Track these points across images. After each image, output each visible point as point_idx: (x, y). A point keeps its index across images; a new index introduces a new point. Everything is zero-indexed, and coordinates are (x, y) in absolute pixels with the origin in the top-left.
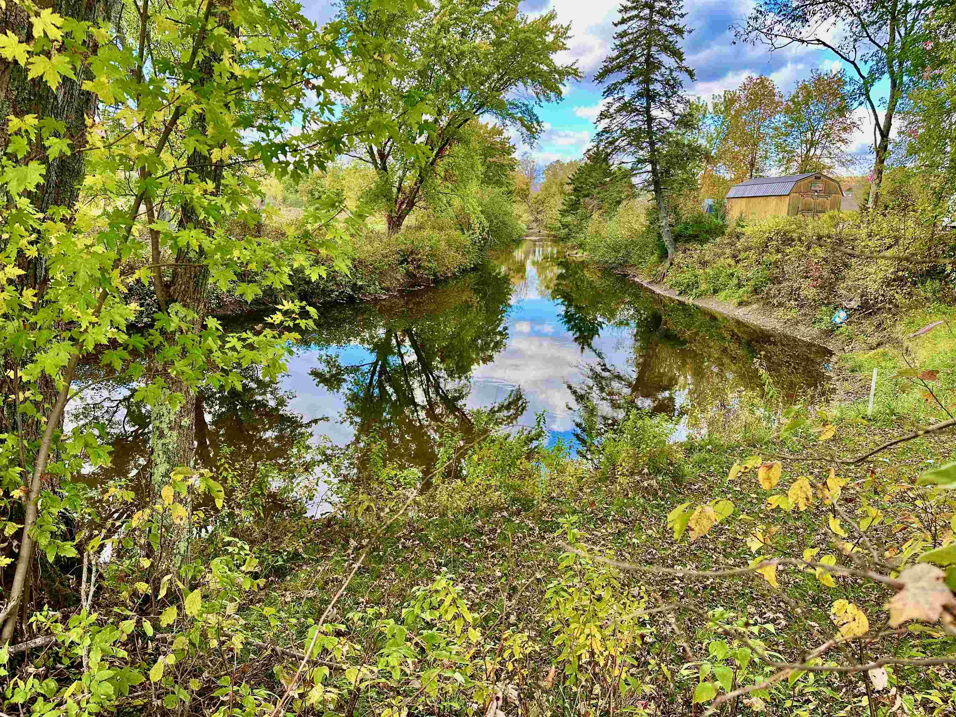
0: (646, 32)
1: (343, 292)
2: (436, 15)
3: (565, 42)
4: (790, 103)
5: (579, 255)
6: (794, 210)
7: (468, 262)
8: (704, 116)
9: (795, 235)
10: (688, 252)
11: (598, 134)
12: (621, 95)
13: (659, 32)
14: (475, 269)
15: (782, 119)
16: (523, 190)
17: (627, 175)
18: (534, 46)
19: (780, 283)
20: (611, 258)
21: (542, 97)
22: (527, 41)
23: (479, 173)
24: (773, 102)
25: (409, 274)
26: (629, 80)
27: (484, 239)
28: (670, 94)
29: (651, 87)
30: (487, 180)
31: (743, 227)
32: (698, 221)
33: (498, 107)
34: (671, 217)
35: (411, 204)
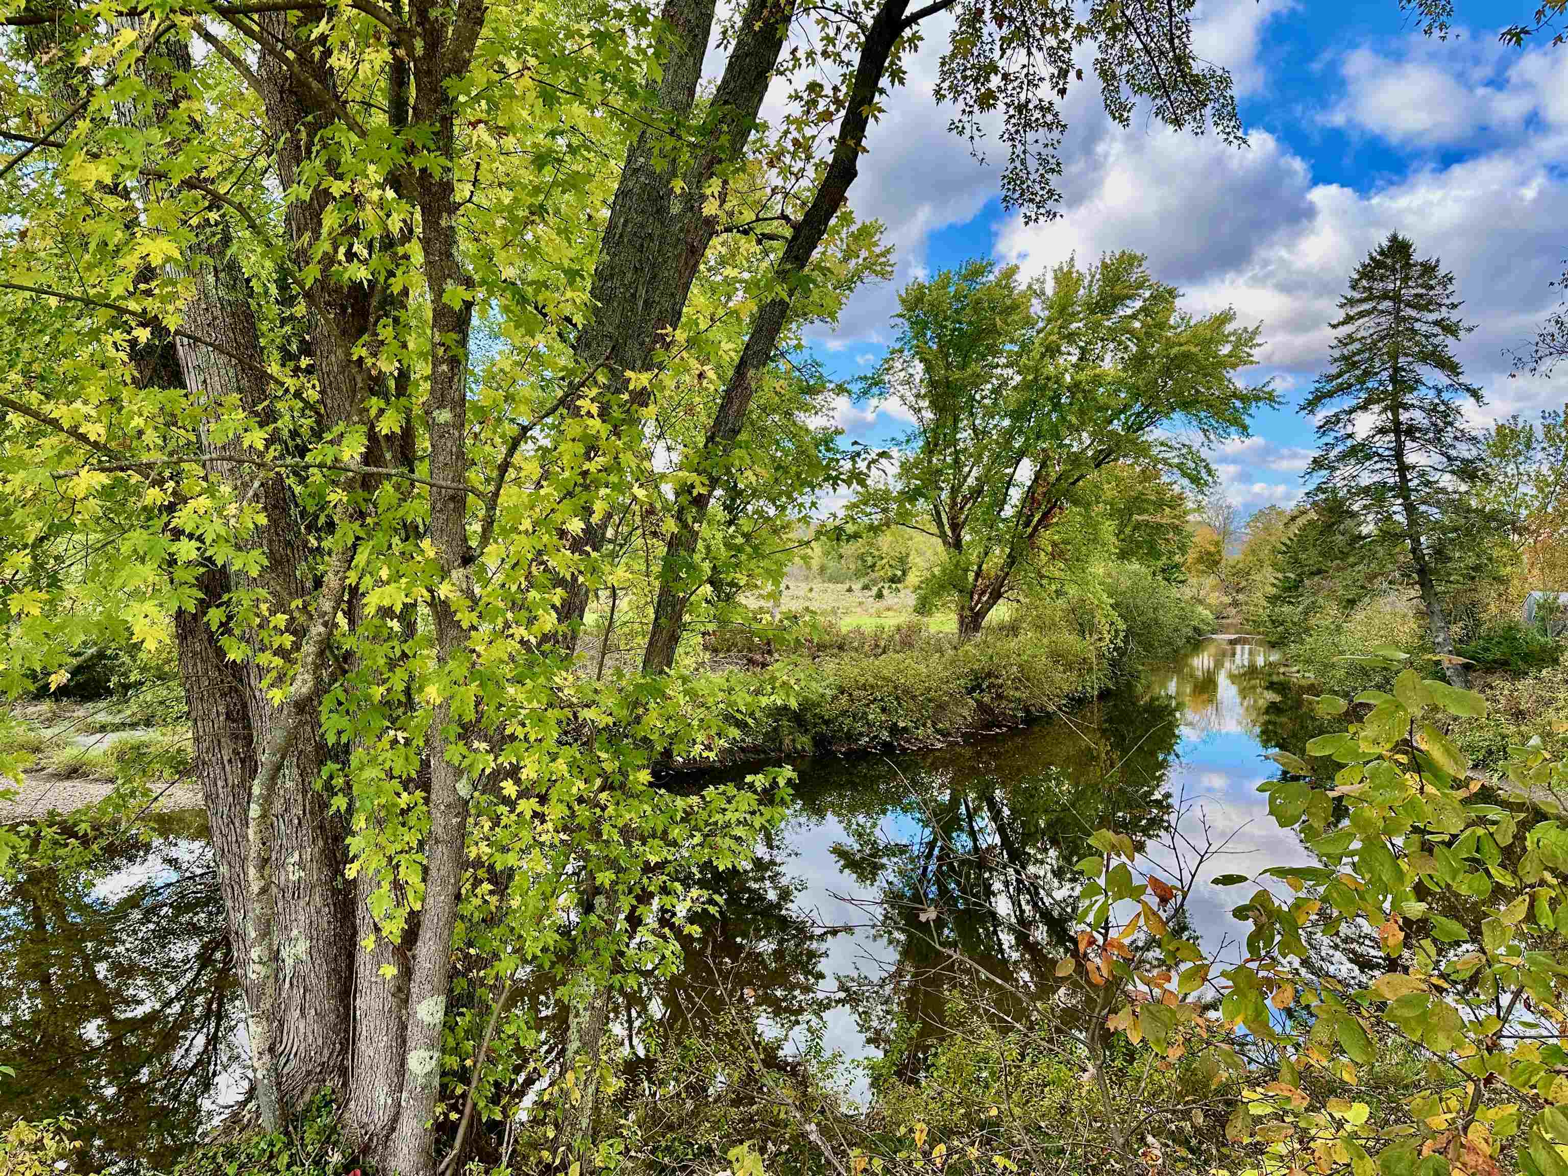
0: (1389, 335)
1: (875, 737)
3: (1252, 352)
7: (1089, 685)
12: (1348, 431)
14: (1103, 696)
22: (1186, 356)
25: (982, 709)
27: (1117, 648)
28: (1440, 426)
29: (1404, 417)
30: (1133, 548)
32: (1510, 633)
34: (1461, 624)
35: (996, 596)
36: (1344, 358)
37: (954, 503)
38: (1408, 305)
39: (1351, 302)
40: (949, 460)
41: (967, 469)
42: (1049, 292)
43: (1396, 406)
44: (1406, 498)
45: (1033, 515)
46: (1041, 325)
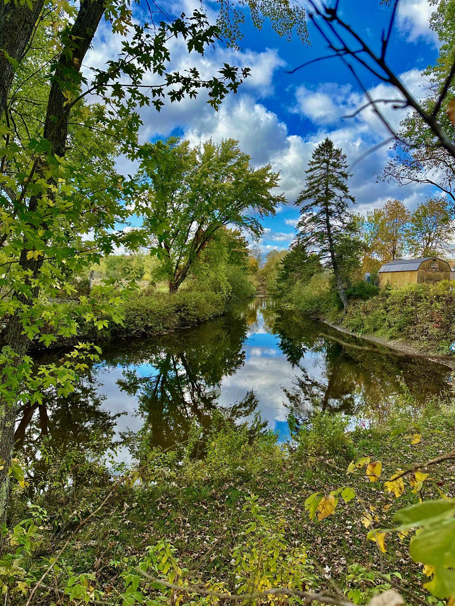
0: (325, 176)
1: (139, 331)
2: (199, 167)
3: (277, 182)
4: (414, 216)
5: (289, 307)
6: (421, 279)
7: (219, 310)
8: (363, 224)
9: (422, 295)
10: (356, 305)
11: (297, 235)
12: (311, 212)
13: (332, 176)
14: (224, 315)
15: (410, 225)
16: (254, 267)
17: (317, 258)
18: (258, 184)
19: (415, 325)
20: (309, 308)
21: (263, 214)
22: (254, 182)
23: (226, 258)
24: (404, 216)
25: (181, 319)
26: (316, 204)
27: (229, 297)
28: (341, 211)
29: (329, 208)
30: (231, 262)
31: (390, 290)
32: (362, 286)
33: (237, 220)
35: (184, 277)
36: (311, 184)
42: (202, 153)
43: (326, 204)
45: (198, 244)
46: (200, 165)
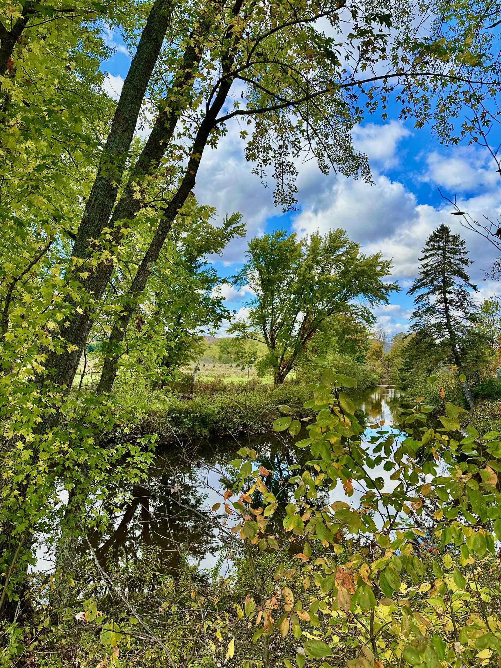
0: (442, 263)
1: (236, 429)
3: (389, 270)
10: (483, 407)
11: (411, 327)
12: (427, 301)
13: (450, 263)
16: (377, 352)
28: (462, 300)
29: (448, 296)
34: (472, 380)
35: (289, 368)
36: (424, 273)
37: (272, 330)
38: (448, 252)
39: (427, 250)
40: (270, 311)
41: (277, 315)
42: (309, 244)
43: (445, 292)
44: (449, 329)
45: (304, 335)
46: (305, 257)
